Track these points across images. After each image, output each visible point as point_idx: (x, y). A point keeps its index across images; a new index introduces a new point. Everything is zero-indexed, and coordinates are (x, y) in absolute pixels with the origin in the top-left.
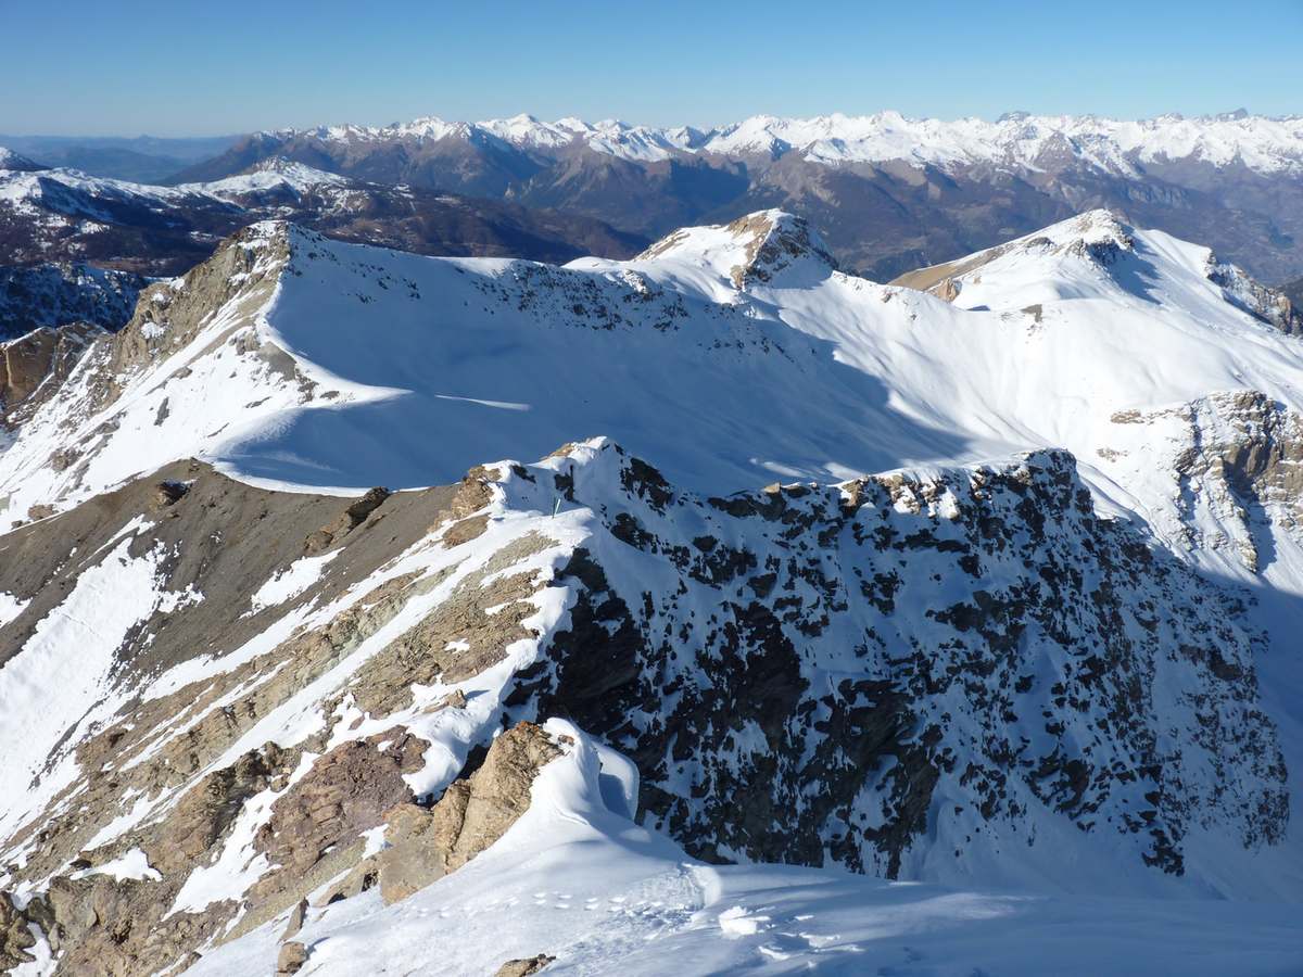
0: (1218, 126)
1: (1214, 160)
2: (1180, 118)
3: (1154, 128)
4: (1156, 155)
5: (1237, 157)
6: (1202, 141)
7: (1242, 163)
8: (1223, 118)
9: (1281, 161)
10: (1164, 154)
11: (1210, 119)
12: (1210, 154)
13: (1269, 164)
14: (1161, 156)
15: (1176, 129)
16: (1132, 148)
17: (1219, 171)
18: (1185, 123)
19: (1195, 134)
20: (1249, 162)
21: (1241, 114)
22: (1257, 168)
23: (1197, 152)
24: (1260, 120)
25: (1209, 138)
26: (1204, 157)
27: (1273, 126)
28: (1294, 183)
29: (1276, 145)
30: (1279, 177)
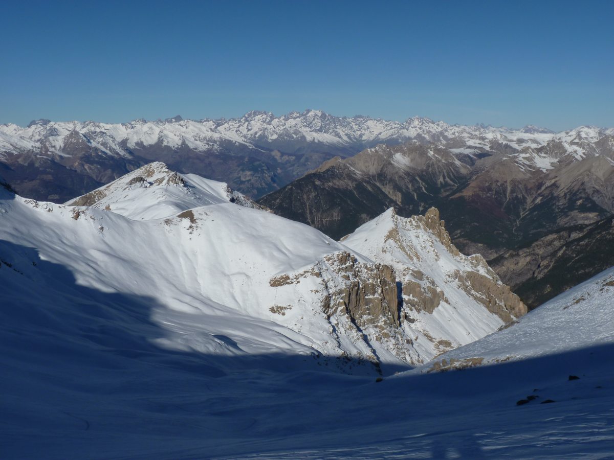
0: (167, 126)
1: (171, 145)
2: (145, 122)
3: (132, 128)
4: (137, 144)
5: (184, 143)
6: (162, 134)
7: (187, 146)
8: (170, 122)
9: (208, 144)
10: (142, 143)
11: (162, 122)
12: (168, 142)
13: (202, 146)
14: (140, 144)
15: (145, 128)
16: (121, 140)
17: (175, 152)
18: (149, 124)
19: (157, 130)
20: (191, 146)
21: (178, 119)
22: (196, 149)
23: (160, 141)
24: (190, 122)
25: (165, 132)
26: (165, 143)
27: (198, 125)
28: (217, 157)
29: (202, 136)
30: (209, 153)
